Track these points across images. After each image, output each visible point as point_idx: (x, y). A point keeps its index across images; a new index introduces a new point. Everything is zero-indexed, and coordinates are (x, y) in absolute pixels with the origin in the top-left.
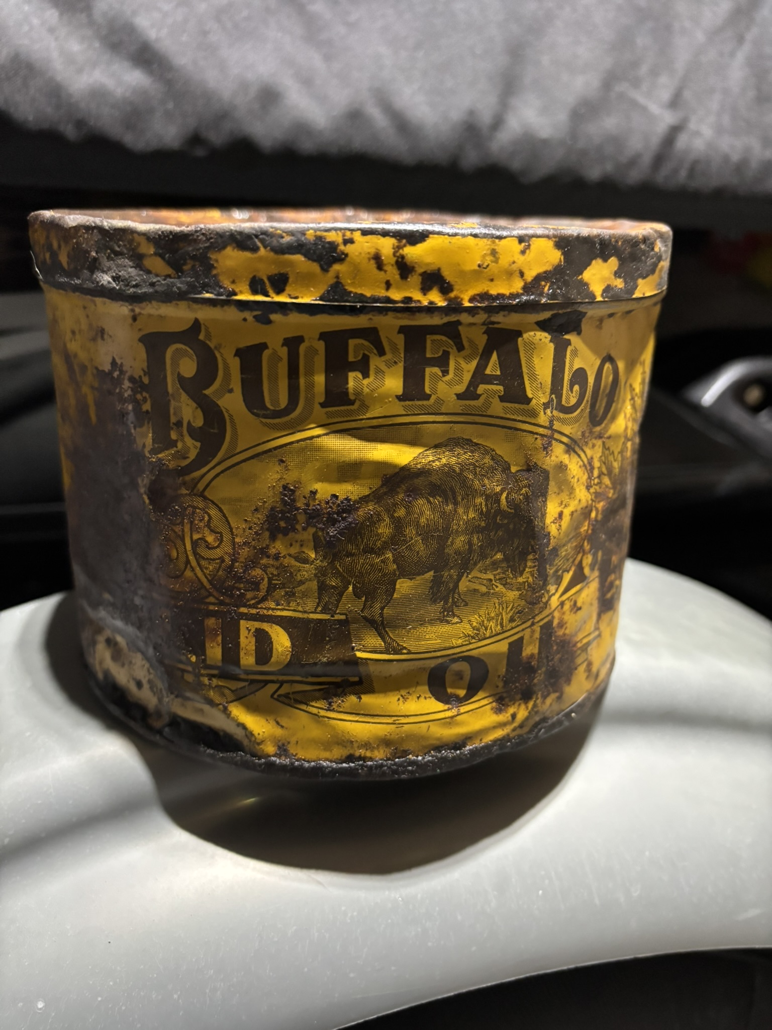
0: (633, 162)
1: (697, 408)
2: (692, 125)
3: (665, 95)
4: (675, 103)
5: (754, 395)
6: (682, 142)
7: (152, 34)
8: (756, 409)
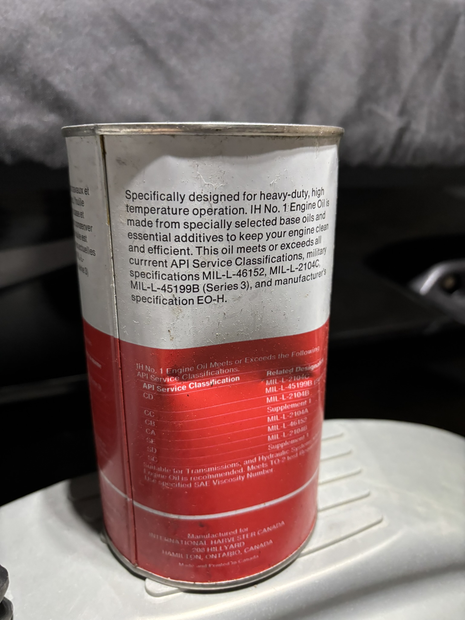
0: (379, 152)
1: (417, 295)
2: (414, 126)
3: (396, 107)
4: (403, 112)
5: (450, 282)
6: (407, 138)
7: (62, 88)
8: (450, 291)
